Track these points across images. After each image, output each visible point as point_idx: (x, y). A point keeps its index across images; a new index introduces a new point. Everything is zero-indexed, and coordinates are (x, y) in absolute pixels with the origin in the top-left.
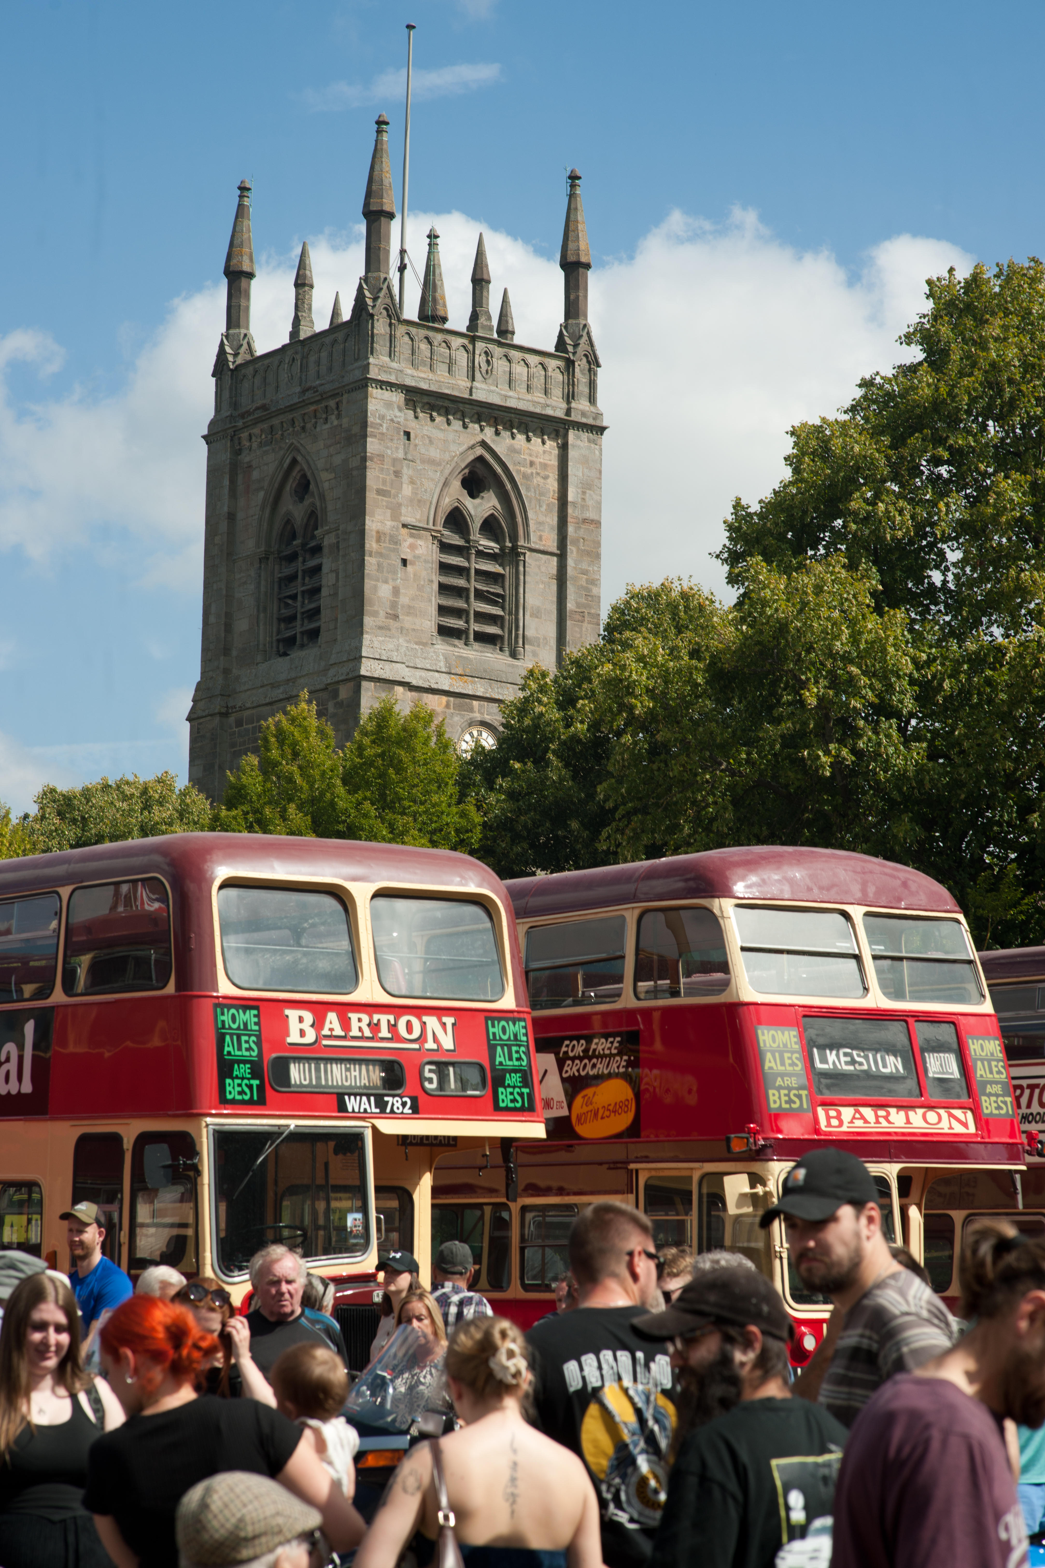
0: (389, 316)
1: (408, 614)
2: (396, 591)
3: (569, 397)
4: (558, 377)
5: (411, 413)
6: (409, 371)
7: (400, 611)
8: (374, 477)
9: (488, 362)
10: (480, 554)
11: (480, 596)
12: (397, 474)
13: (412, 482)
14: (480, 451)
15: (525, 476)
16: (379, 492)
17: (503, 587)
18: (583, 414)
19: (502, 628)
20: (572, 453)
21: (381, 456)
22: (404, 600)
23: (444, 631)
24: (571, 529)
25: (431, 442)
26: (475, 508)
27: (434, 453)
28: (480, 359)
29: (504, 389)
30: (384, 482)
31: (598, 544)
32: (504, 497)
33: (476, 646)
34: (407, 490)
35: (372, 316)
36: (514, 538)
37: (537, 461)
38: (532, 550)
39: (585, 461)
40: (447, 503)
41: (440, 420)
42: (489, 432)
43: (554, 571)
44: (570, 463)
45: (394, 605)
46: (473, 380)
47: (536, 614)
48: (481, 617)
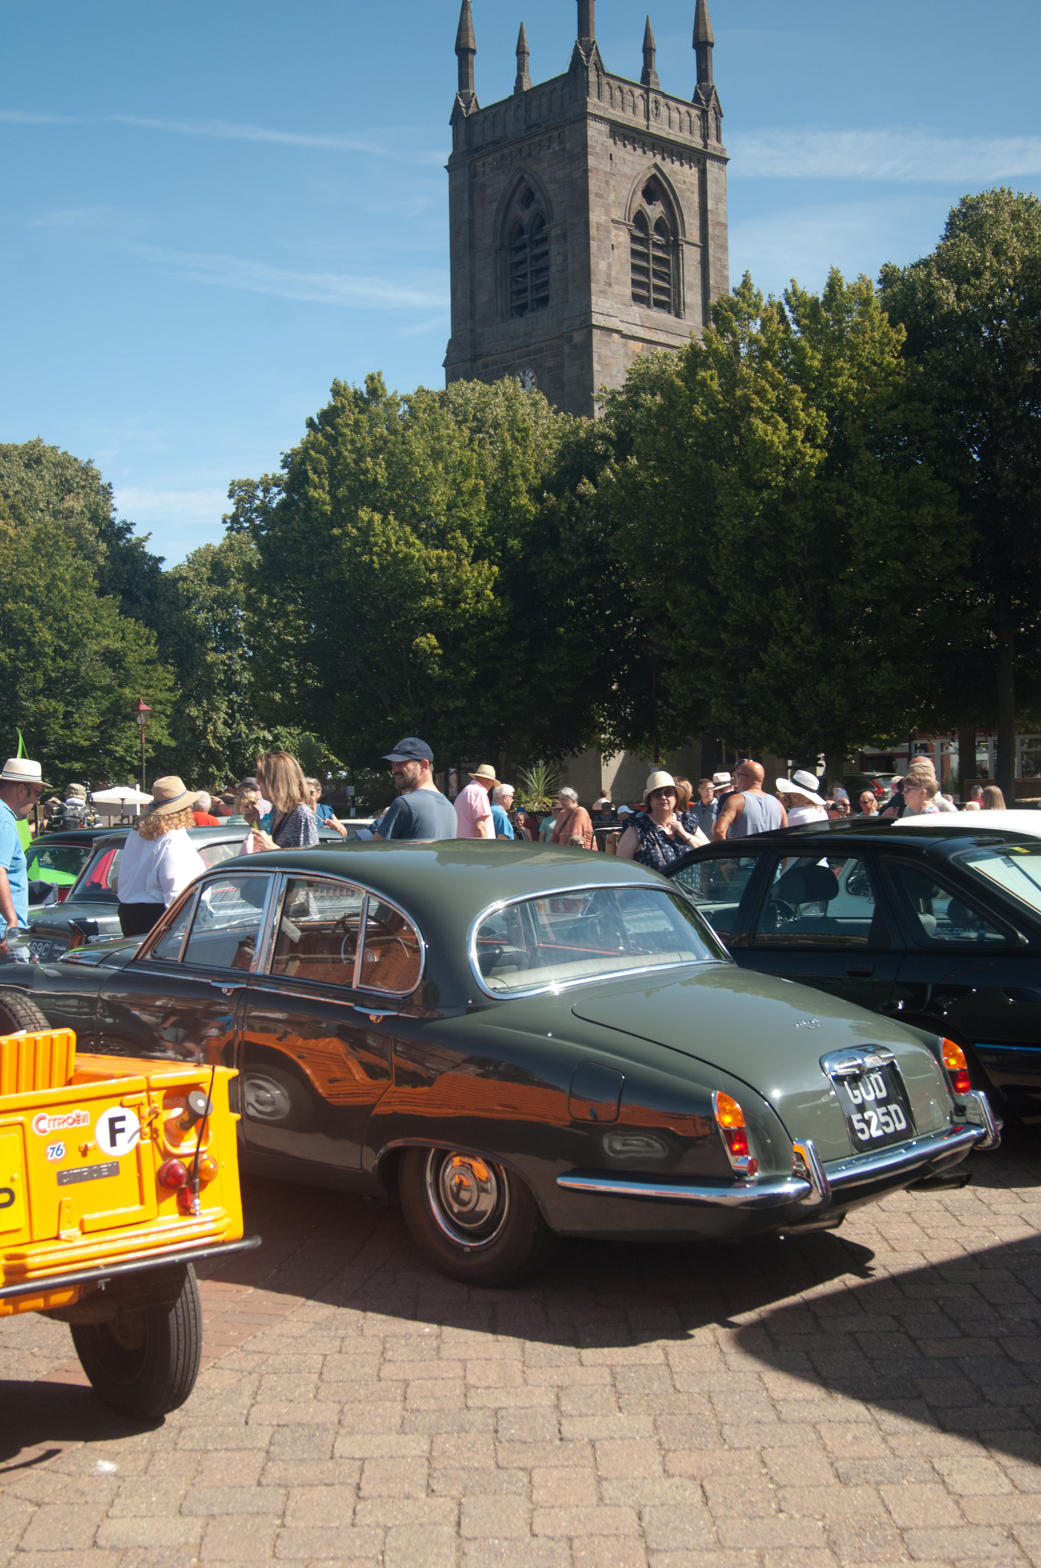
0: (597, 69)
1: (616, 283)
2: (609, 266)
3: (705, 137)
4: (697, 123)
5: (611, 141)
6: (611, 110)
7: (612, 281)
8: (594, 184)
9: (657, 108)
10: (655, 245)
11: (657, 274)
12: (607, 182)
13: (615, 190)
14: (654, 171)
15: (681, 191)
16: (597, 195)
17: (669, 268)
18: (715, 149)
19: (669, 297)
20: (710, 176)
21: (597, 169)
22: (614, 274)
23: (636, 298)
24: (710, 229)
25: (625, 162)
26: (652, 210)
27: (627, 170)
28: (652, 105)
29: (666, 127)
30: (600, 188)
31: (726, 239)
32: (668, 206)
33: (655, 308)
34: (612, 196)
35: (587, 68)
36: (675, 234)
37: (687, 180)
38: (687, 243)
39: (717, 181)
40: (635, 207)
41: (629, 147)
42: (658, 158)
43: (699, 258)
44: (709, 183)
45: (609, 276)
46: (648, 119)
47: (690, 289)
48: (658, 289)
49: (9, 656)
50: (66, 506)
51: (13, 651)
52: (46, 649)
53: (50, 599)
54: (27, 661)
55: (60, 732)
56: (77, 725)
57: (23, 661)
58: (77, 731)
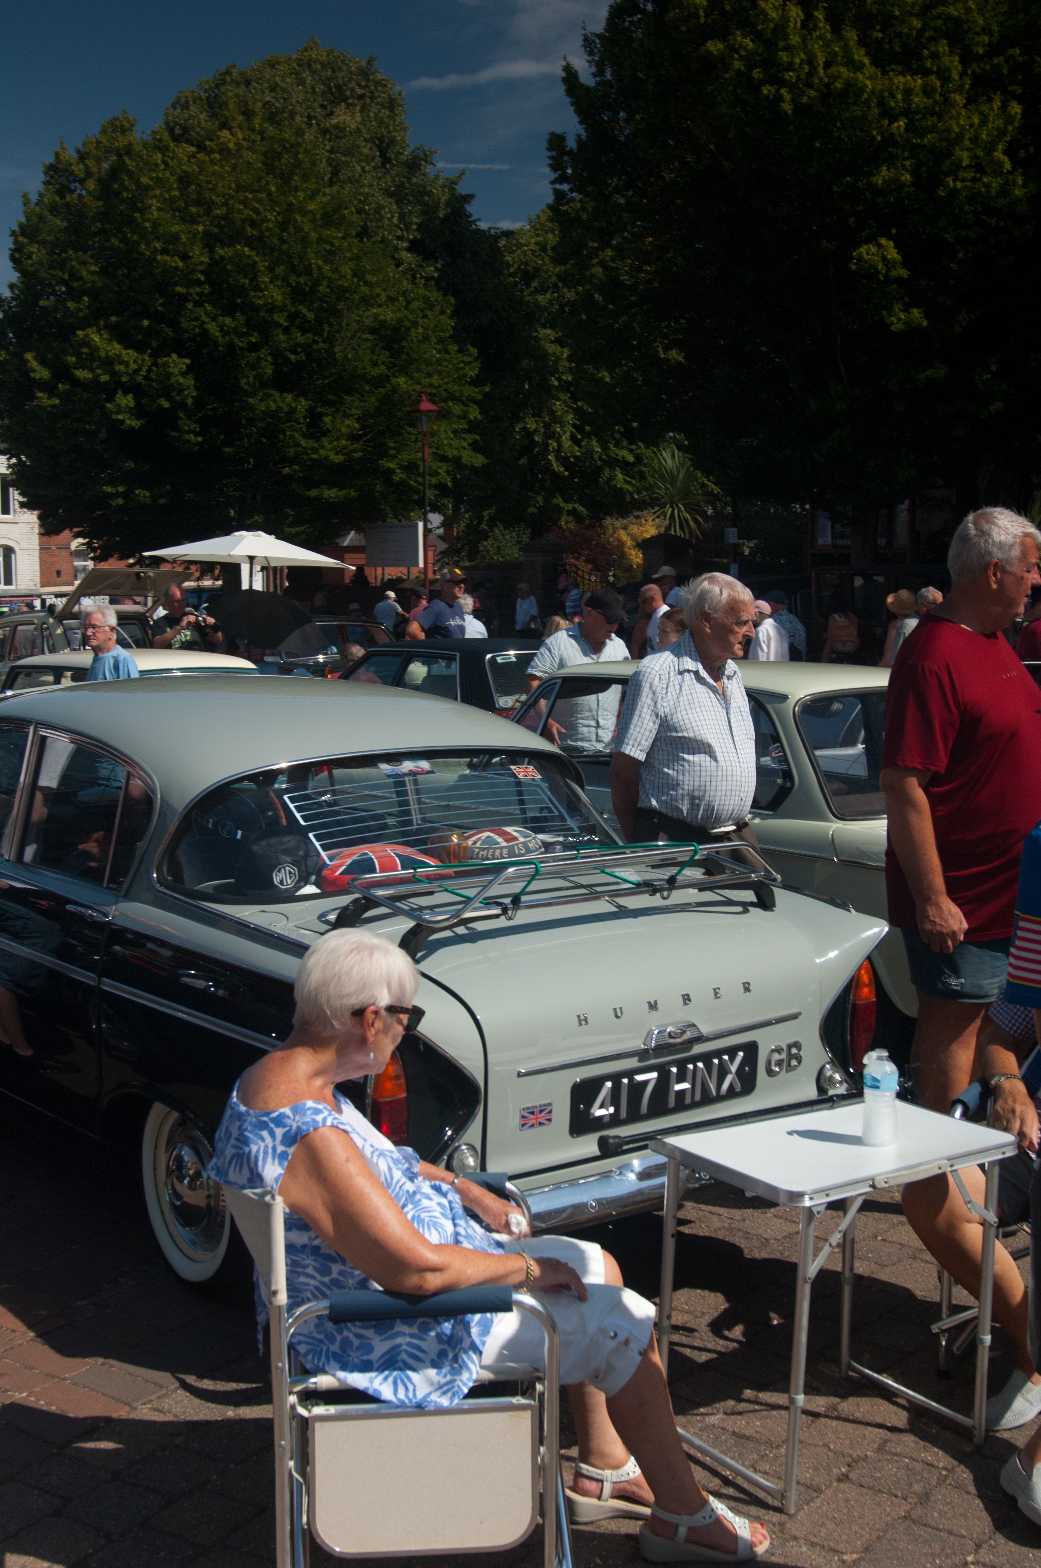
49: (222, 327)
50: (334, 122)
51: (228, 320)
52: (276, 317)
53: (285, 242)
54: (247, 335)
55: (304, 443)
56: (325, 433)
57: (240, 335)
58: (325, 441)
